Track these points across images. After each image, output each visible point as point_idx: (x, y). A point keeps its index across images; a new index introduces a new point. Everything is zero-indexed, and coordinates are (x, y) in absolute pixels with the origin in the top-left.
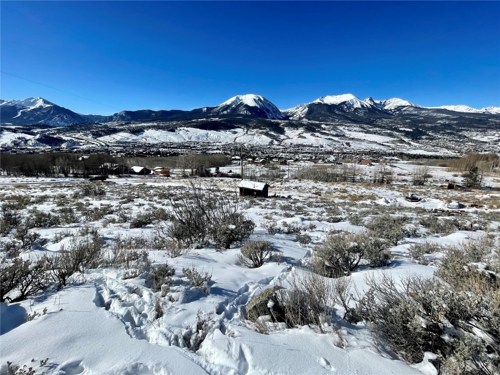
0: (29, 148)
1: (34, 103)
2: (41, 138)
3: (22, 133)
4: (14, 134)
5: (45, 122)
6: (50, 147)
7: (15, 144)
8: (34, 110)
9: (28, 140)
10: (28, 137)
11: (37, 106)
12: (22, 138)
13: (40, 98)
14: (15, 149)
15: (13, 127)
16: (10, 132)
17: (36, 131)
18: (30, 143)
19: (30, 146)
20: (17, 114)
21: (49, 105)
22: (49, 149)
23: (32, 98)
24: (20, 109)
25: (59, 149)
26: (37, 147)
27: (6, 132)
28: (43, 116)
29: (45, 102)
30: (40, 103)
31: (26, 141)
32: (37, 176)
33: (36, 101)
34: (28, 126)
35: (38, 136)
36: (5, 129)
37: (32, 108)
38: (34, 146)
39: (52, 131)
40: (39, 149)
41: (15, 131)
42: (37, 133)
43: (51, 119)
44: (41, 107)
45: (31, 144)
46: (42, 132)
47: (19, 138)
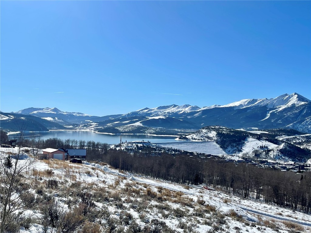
0: (269, 161)
1: (287, 101)
2: (285, 149)
3: (266, 140)
4: (258, 142)
5: (293, 126)
6: (293, 163)
7: (256, 155)
8: (285, 110)
9: (270, 151)
10: (272, 146)
11: (290, 104)
12: (265, 147)
13: (295, 94)
14: (255, 161)
15: (259, 132)
16: (255, 139)
17: (281, 139)
18: (272, 154)
19: (271, 159)
20: (266, 116)
21: (303, 103)
22: (292, 165)
23: (286, 95)
24: (271, 109)
25: (303, 167)
26: (278, 161)
27: (250, 139)
28: (293, 118)
29: (300, 98)
30: (294, 100)
31: (268, 151)
32: (295, 209)
33: (290, 97)
34: (274, 131)
35: (282, 146)
36: (251, 134)
37: (283, 107)
38: (274, 159)
39: (299, 139)
40: (280, 164)
41: (259, 137)
42: (282, 141)
43: (300, 122)
44: (293, 105)
45: (272, 156)
46: (287, 140)
47: (262, 147)
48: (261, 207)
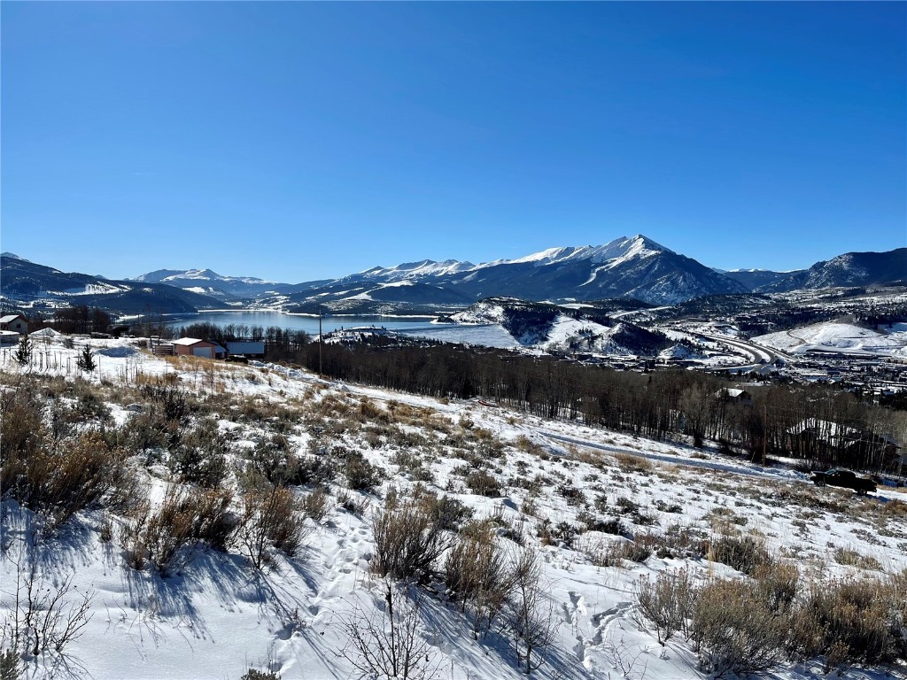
0: (595, 355)
1: (626, 249)
2: (623, 332)
3: (589, 319)
4: (575, 322)
5: (636, 293)
6: (635, 357)
7: (572, 346)
8: (622, 265)
9: (596, 337)
10: (599, 329)
11: (630, 255)
12: (587, 331)
13: (640, 237)
14: (571, 356)
15: (577, 306)
16: (570, 317)
17: (614, 317)
18: (599, 344)
19: (597, 351)
20: (589, 277)
21: (653, 253)
22: (633, 361)
23: (625, 238)
24: (597, 266)
25: (652, 364)
26: (609, 355)
27: (562, 318)
28: (635, 280)
29: (649, 244)
30: (637, 248)
31: (593, 338)
33: (630, 243)
34: (604, 304)
35: (616, 329)
36: (564, 310)
37: (619, 260)
38: (604, 352)
39: (646, 316)
40: (613, 360)
41: (577, 315)
42: (617, 321)
43: (648, 287)
44: (637, 257)
45: (599, 347)
46: (625, 317)
47: (581, 332)
48: (578, 431)
